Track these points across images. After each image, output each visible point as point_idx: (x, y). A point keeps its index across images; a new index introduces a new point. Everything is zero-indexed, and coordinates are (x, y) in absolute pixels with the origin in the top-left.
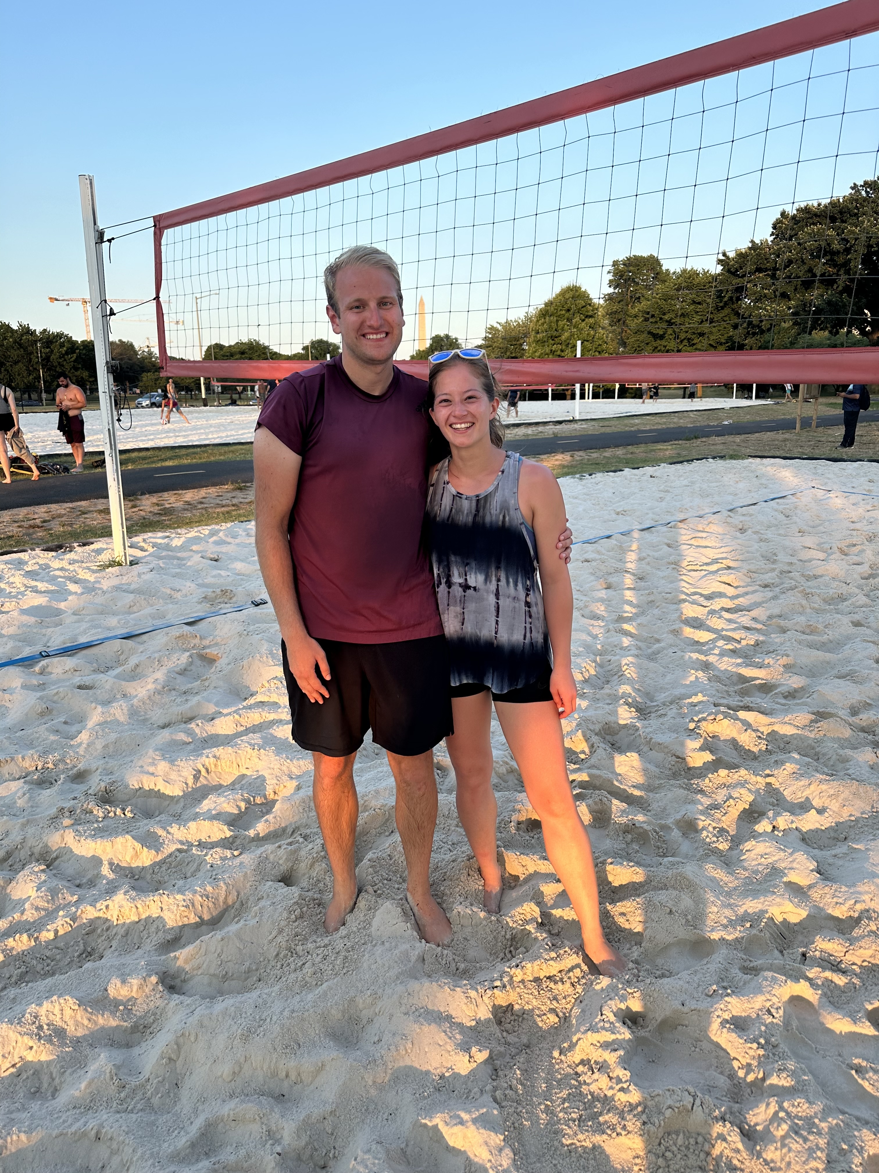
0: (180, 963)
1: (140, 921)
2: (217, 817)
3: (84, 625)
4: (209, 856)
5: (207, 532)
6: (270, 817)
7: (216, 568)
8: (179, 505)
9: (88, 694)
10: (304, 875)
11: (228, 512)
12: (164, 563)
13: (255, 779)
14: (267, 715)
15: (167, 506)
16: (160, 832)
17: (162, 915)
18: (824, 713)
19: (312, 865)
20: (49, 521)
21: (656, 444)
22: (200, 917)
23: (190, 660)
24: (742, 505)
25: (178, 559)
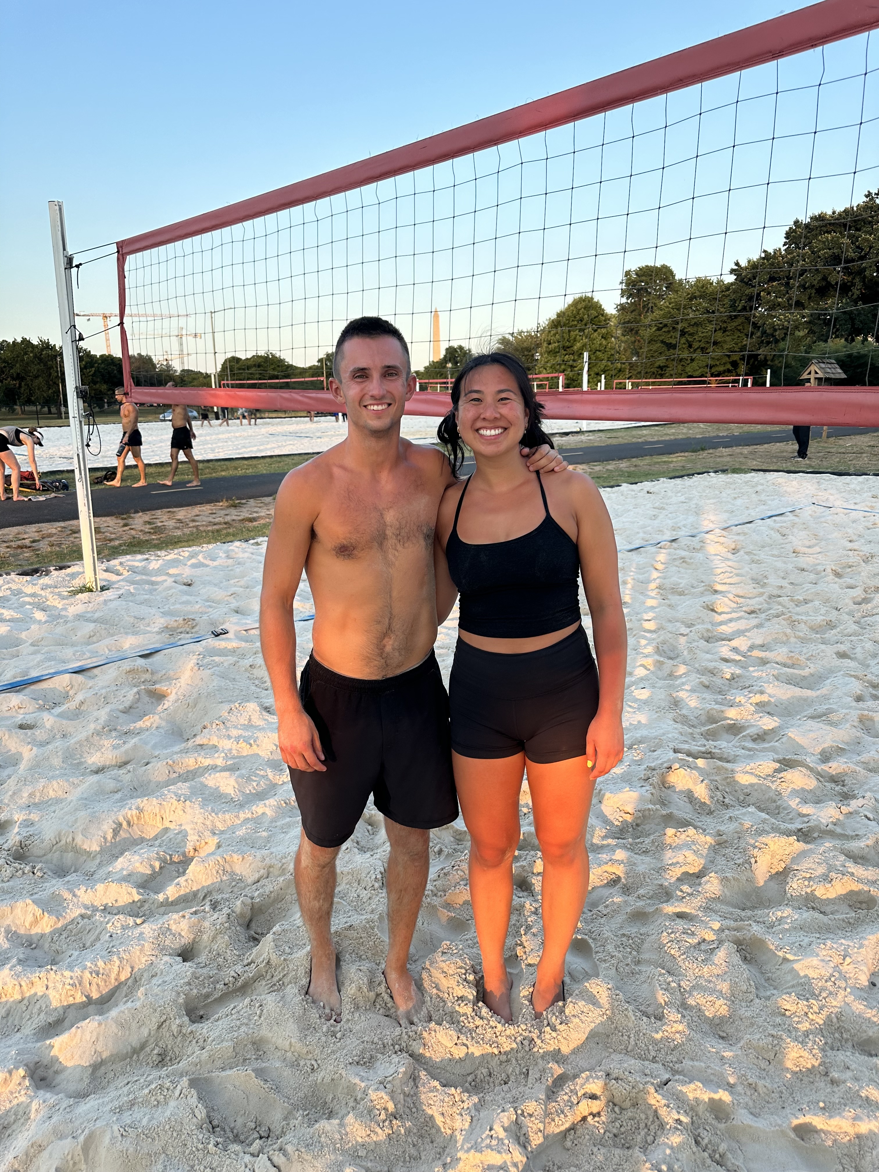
0: (54, 1052)
1: (23, 999)
2: (126, 879)
3: (39, 657)
4: (110, 924)
5: (186, 554)
6: (181, 880)
7: (186, 593)
8: (171, 523)
9: (26, 734)
10: (206, 947)
11: (218, 531)
12: (134, 588)
13: (178, 834)
14: (203, 760)
15: (160, 524)
16: (67, 895)
17: (47, 992)
18: (790, 760)
19: (214, 938)
20: (39, 541)
21: (661, 456)
22: (86, 997)
23: (137, 696)
24: (737, 523)
25: (153, 583)
